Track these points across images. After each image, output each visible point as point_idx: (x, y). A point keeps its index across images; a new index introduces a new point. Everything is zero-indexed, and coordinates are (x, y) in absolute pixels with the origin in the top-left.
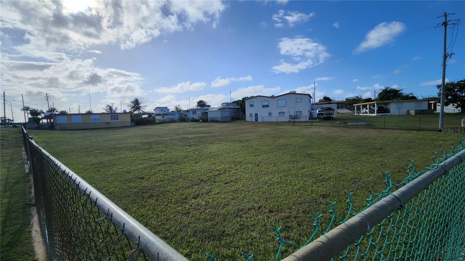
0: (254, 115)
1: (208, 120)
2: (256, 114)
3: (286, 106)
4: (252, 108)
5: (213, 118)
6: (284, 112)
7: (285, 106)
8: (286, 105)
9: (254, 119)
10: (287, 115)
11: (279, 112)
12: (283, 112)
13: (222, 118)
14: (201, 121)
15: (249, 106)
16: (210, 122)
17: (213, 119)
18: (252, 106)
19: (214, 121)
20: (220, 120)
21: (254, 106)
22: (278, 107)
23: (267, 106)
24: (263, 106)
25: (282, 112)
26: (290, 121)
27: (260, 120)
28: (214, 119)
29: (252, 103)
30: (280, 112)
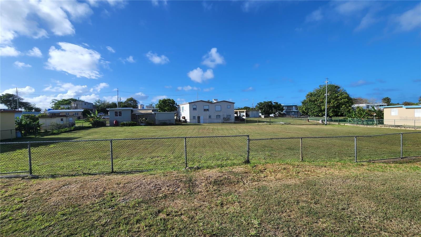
8: (221, 110)
9: (196, 121)
10: (222, 118)
11: (217, 116)
12: (219, 115)
16: (159, 125)
18: (194, 109)
21: (197, 109)
22: (216, 111)
23: (208, 110)
24: (205, 110)
26: (224, 122)
28: (166, 122)
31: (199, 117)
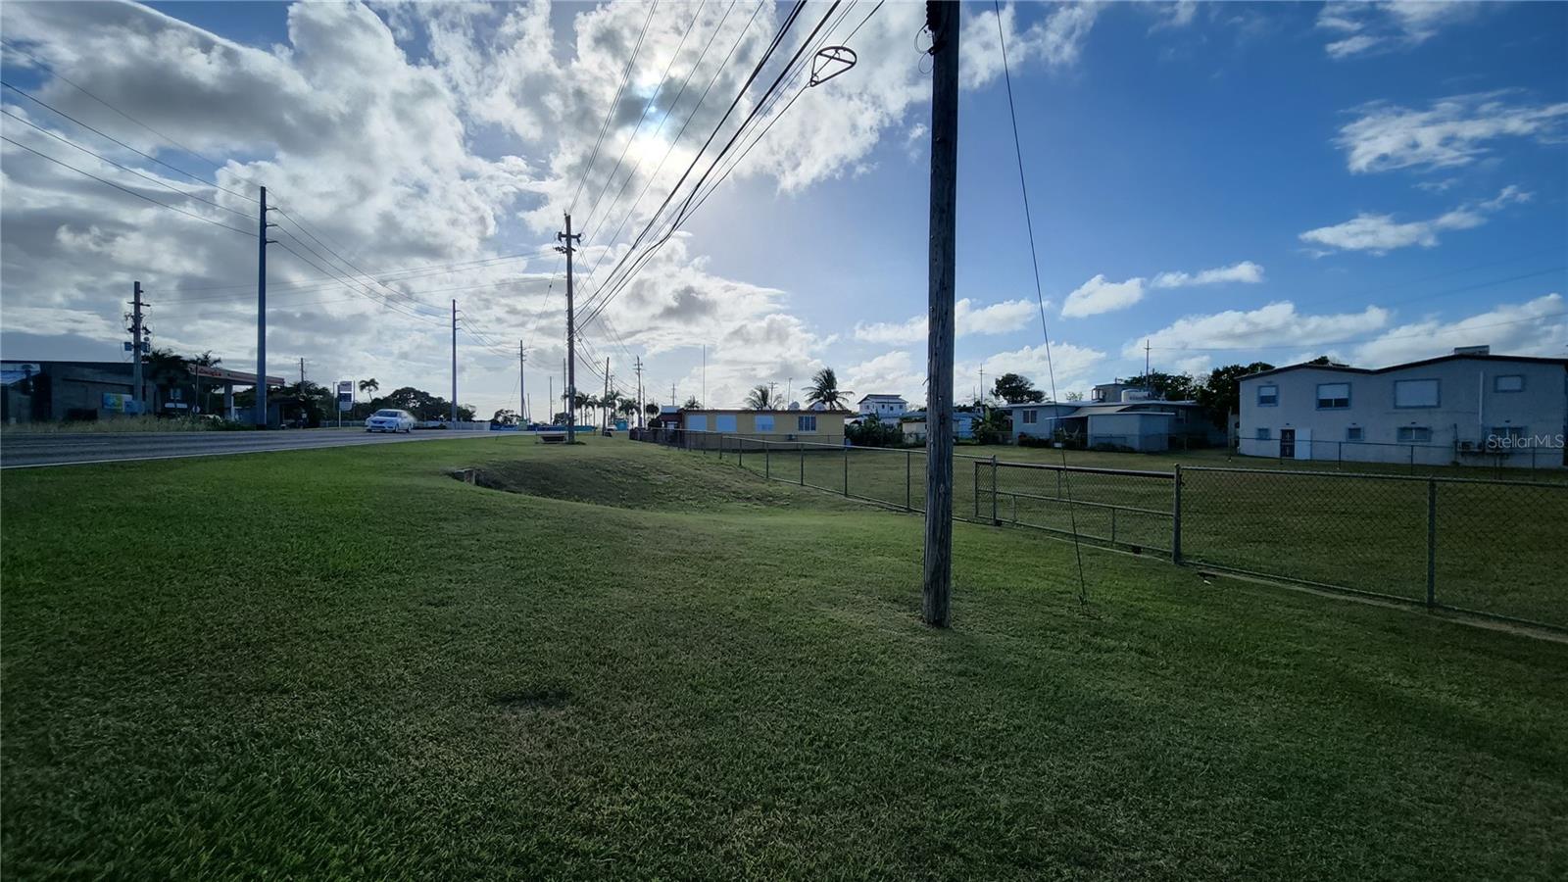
0: (1276, 435)
1: (1089, 444)
2: (1284, 432)
3: (1439, 405)
4: (1268, 410)
5: (1111, 437)
6: (1425, 429)
7: (1435, 403)
8: (1439, 402)
9: (1273, 449)
10: (1442, 439)
11: (1403, 429)
12: (1422, 426)
13: (1145, 437)
14: (1057, 445)
15: (1255, 400)
16: (1092, 449)
17: (1106, 441)
18: (1265, 401)
19: (1108, 447)
20: (1136, 445)
21: (1280, 401)
22: (1396, 407)
23: (1342, 403)
24: (1324, 404)
25: (1413, 426)
26: (1456, 464)
27: (1302, 452)
28: (1114, 442)
29: (1269, 392)
30: (1404, 425)
31: (1292, 432)
